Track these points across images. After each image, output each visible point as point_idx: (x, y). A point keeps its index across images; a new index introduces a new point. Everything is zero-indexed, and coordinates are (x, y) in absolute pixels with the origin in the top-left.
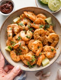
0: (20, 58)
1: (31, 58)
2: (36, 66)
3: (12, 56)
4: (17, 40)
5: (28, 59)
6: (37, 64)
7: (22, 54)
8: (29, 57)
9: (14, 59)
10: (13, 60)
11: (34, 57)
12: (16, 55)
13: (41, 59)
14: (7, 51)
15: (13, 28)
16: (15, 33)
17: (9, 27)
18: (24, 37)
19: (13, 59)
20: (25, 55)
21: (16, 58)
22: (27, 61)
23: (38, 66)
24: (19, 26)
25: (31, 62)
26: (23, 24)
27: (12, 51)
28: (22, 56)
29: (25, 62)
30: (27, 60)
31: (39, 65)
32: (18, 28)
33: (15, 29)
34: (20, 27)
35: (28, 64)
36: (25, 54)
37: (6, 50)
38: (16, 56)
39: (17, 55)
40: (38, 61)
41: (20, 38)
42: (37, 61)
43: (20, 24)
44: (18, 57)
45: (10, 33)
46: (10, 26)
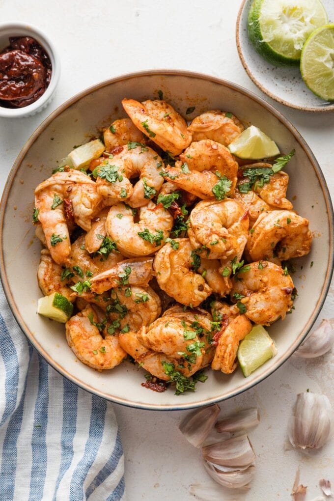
0: (121, 347)
1: (179, 340)
2: (210, 379)
3: (80, 344)
4: (93, 256)
5: (163, 348)
6: (216, 366)
7: (130, 330)
8: (170, 340)
9: (92, 360)
10: (87, 365)
11: (192, 334)
12: (99, 338)
13: (230, 339)
14: (48, 320)
15: (67, 198)
16: (81, 223)
17: (42, 191)
18: (129, 236)
19: (87, 357)
20: (144, 328)
21: (103, 351)
22: (163, 359)
23: (223, 378)
24: (99, 181)
25: (182, 360)
26: (120, 173)
27: (76, 318)
28: (130, 338)
29: (152, 365)
30: (160, 354)
31: (227, 369)
32: (93, 196)
33: (75, 199)
34: (104, 189)
35: (170, 374)
36: (148, 325)
37: (42, 316)
38: (97, 339)
39: (104, 338)
40: (219, 352)
41: (111, 246)
42: (211, 350)
43: (102, 174)
44: (111, 344)
45: (54, 226)
46: (48, 188)
